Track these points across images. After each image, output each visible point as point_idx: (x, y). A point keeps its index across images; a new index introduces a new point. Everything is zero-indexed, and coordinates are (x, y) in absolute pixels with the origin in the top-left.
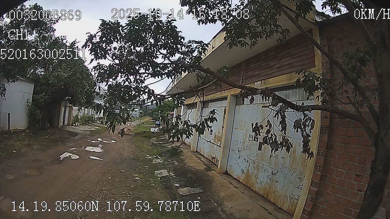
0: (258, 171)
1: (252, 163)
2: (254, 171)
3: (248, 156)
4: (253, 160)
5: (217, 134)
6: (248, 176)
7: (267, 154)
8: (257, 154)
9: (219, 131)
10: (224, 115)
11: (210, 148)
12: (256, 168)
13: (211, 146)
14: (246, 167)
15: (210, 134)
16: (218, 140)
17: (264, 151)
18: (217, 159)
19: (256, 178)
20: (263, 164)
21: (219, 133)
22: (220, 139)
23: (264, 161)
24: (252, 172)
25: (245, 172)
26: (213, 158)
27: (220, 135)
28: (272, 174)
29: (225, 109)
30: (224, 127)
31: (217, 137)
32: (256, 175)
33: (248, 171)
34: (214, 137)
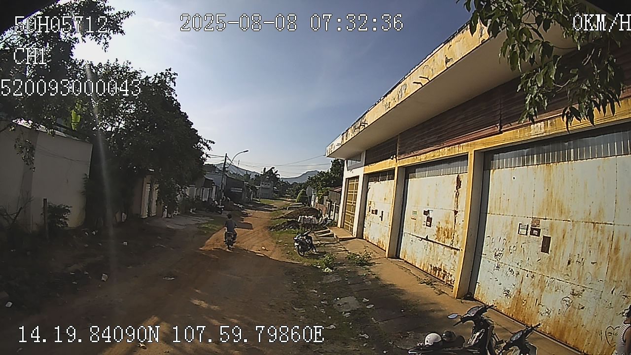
0: (542, 291)
1: (527, 276)
2: (533, 292)
3: (518, 264)
4: (531, 272)
5: (443, 225)
6: (519, 301)
7: (561, 258)
8: (539, 260)
9: (447, 219)
10: (457, 189)
11: (428, 252)
12: (538, 285)
13: (429, 247)
14: (514, 285)
15: (427, 225)
16: (445, 235)
17: (555, 252)
18: (444, 271)
19: (537, 304)
20: (552, 278)
21: (447, 223)
22: (450, 234)
23: (555, 272)
24: (529, 295)
25: (513, 293)
26: (435, 269)
27: (450, 227)
28: (573, 294)
29: (458, 178)
30: (457, 212)
31: (443, 230)
32: (537, 300)
33: (520, 292)
34: (435, 231)
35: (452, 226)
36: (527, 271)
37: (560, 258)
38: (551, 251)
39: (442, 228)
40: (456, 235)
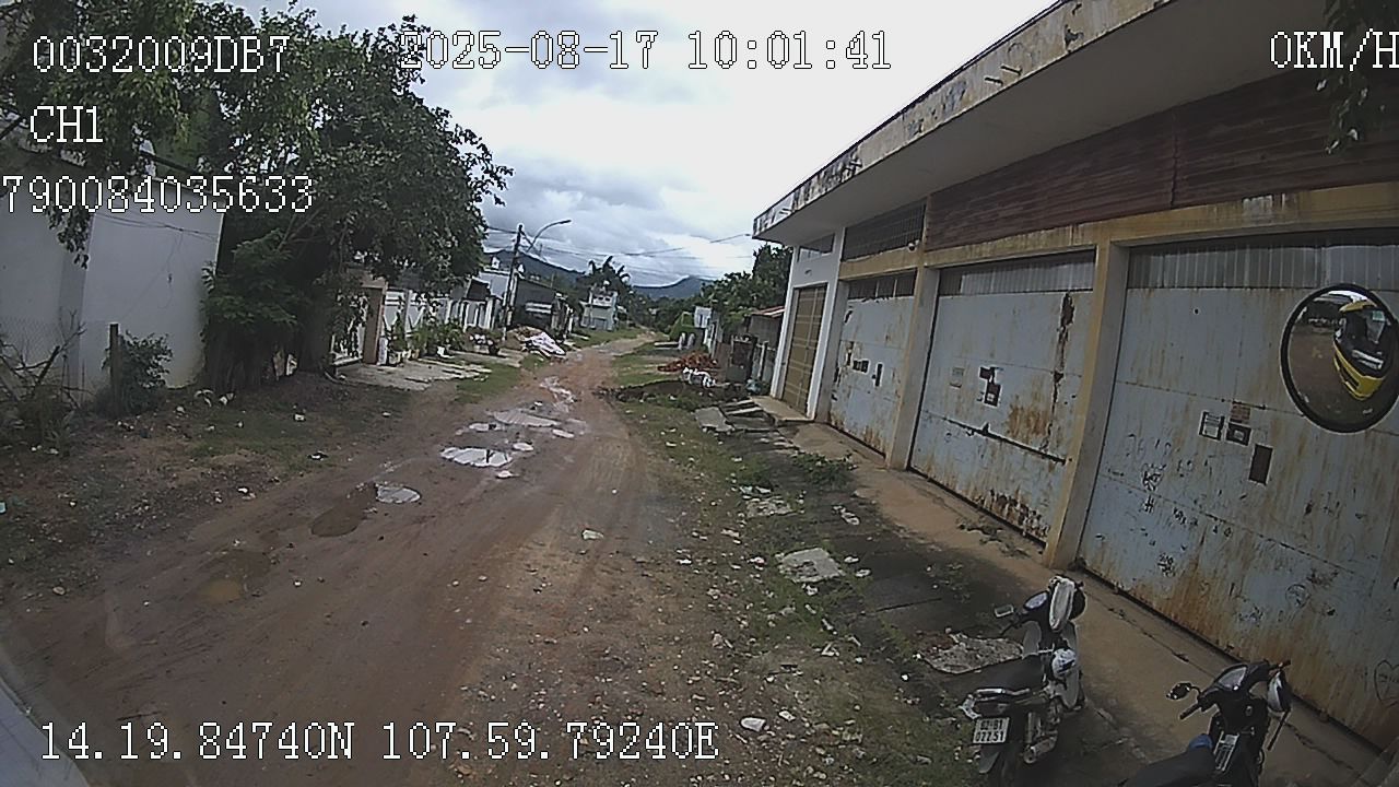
0: (1246, 563)
1: (1215, 531)
2: (1225, 566)
3: (1195, 502)
4: (1225, 522)
5: (1025, 402)
6: (1193, 582)
7: (1292, 497)
8: (1244, 497)
9: (1036, 389)
10: (1062, 325)
11: (986, 461)
12: (1238, 553)
13: (989, 451)
14: (1184, 548)
15: (986, 402)
16: (1029, 425)
17: (1280, 482)
18: (1022, 506)
19: (1233, 596)
20: (1270, 540)
21: (1036, 398)
22: (1041, 424)
23: (1277, 526)
24: (1215, 572)
25: (1181, 567)
26: (1002, 500)
27: (1042, 407)
28: (1313, 579)
29: (1066, 299)
30: (1062, 376)
31: (1026, 413)
32: (1233, 585)
33: (1197, 565)
34: (1006, 416)
35: (1048, 407)
36: (1216, 519)
37: (1289, 498)
38: (1271, 479)
39: (1022, 408)
40: (1056, 426)
